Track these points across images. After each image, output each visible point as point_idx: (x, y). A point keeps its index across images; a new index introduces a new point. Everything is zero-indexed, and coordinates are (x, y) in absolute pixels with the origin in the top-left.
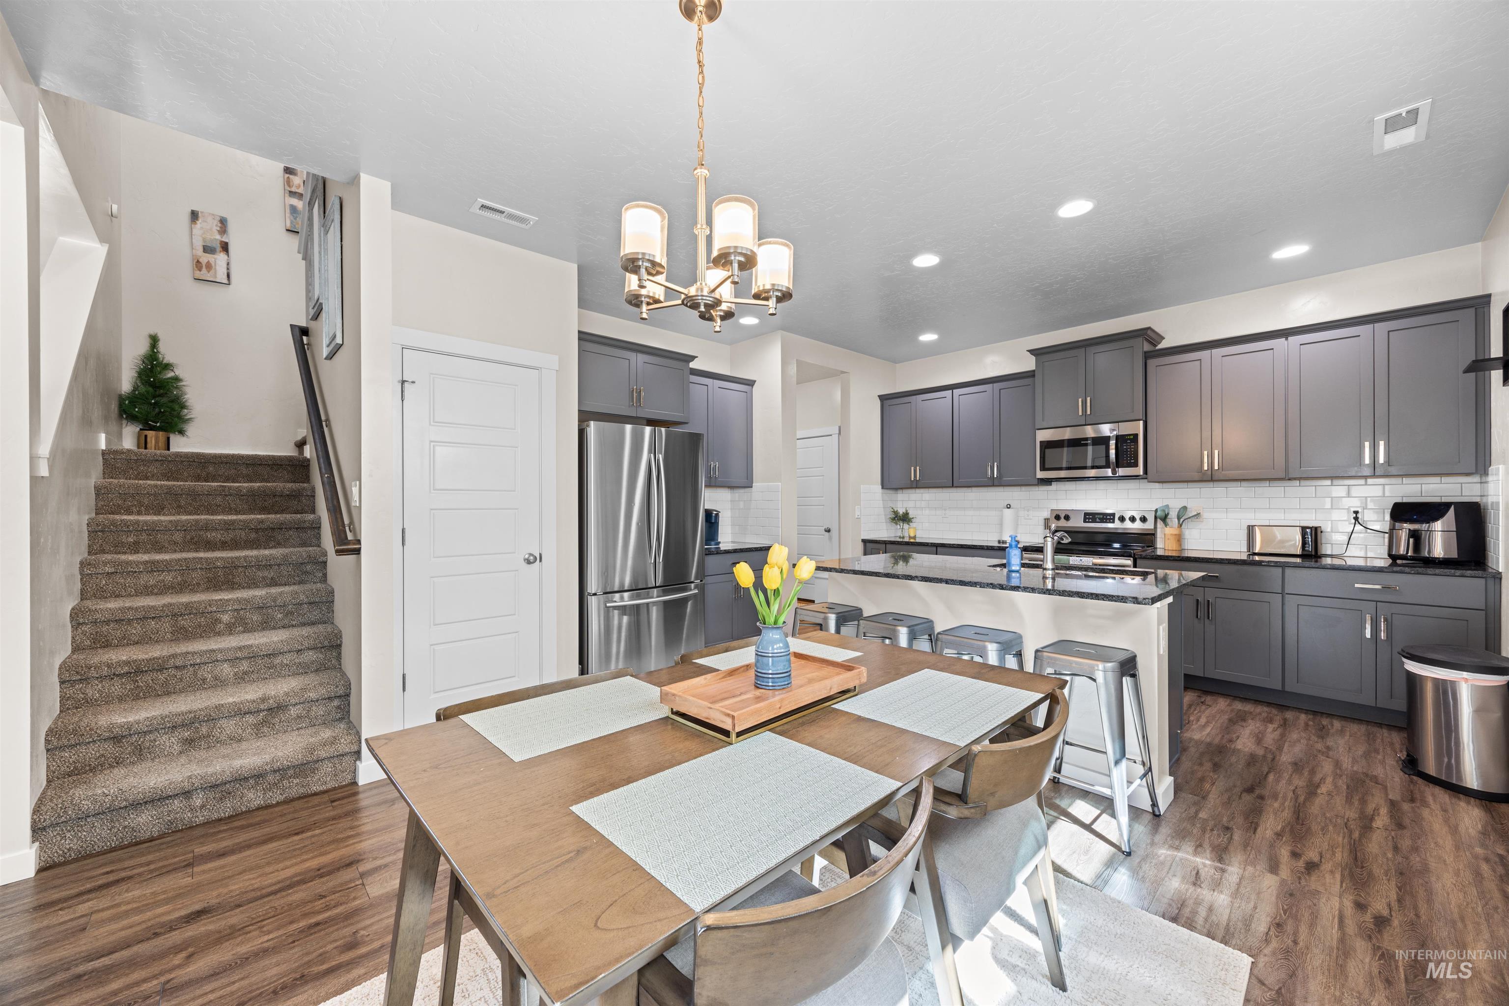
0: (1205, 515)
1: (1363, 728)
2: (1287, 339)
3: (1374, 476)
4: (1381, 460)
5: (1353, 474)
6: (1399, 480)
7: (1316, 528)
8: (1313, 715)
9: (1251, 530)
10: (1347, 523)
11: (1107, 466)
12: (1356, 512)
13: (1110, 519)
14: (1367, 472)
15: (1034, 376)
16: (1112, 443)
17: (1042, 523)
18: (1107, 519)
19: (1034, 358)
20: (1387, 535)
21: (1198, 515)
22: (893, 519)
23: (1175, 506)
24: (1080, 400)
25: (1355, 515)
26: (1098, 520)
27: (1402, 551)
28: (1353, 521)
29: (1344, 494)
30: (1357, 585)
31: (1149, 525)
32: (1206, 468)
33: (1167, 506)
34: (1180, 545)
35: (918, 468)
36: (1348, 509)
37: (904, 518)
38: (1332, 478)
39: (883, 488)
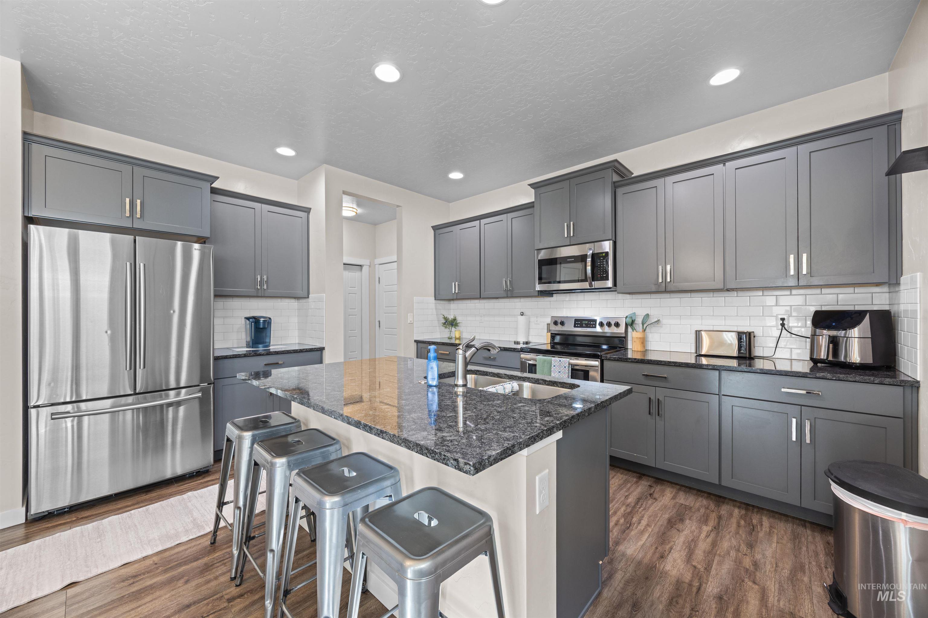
0: (664, 321)
1: (789, 527)
2: (724, 165)
3: (798, 287)
4: (804, 272)
5: (780, 285)
6: (818, 291)
7: (750, 334)
8: (747, 509)
9: (698, 334)
10: (775, 328)
11: (585, 280)
12: (783, 319)
13: (593, 324)
14: (792, 282)
15: (533, 207)
16: (589, 260)
17: (546, 327)
18: (590, 324)
19: (533, 191)
20: (809, 340)
21: (659, 320)
22: (445, 324)
23: (640, 313)
24: (566, 224)
25: (781, 322)
26: (584, 325)
27: (823, 355)
28: (780, 327)
29: (774, 303)
30: (783, 390)
31: (621, 330)
32: (660, 281)
33: (635, 313)
34: (644, 347)
35: (457, 283)
36: (776, 316)
37: (452, 323)
38: (764, 289)
39: (435, 300)
